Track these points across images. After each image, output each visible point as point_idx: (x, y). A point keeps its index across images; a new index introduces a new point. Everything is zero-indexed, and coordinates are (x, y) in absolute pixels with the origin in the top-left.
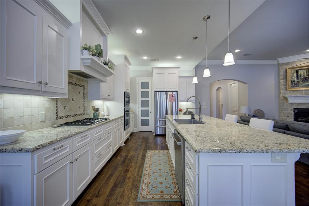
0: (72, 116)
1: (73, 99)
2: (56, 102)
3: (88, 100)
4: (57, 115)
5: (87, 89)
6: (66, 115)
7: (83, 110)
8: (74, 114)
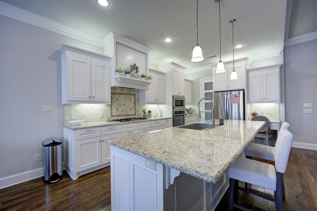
0: (124, 115)
1: (124, 104)
2: (110, 106)
3: (139, 104)
4: (112, 115)
5: (139, 96)
6: (118, 115)
7: (134, 112)
8: (125, 114)
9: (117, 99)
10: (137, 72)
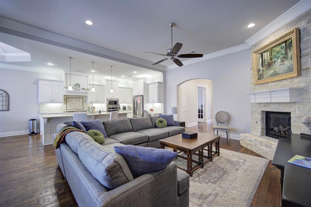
1: (75, 103)
2: (66, 105)
3: (86, 103)
4: (67, 109)
5: (86, 99)
6: (71, 109)
7: (82, 108)
8: (75, 109)
9: (70, 101)
10: (79, 87)
